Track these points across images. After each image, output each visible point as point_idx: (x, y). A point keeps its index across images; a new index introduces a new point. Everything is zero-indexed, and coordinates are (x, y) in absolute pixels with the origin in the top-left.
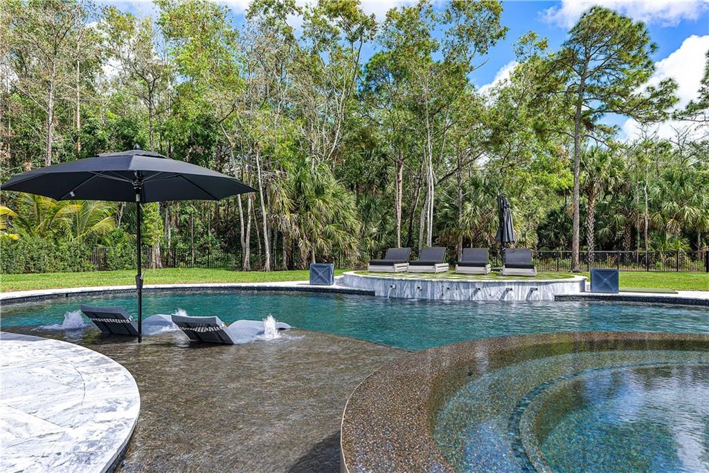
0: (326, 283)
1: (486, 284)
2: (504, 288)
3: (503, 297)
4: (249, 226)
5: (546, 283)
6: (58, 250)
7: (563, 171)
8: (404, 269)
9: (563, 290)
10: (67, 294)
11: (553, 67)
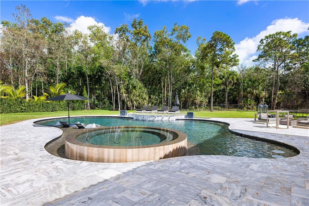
0: (124, 115)
1: (158, 116)
2: (162, 117)
3: (162, 119)
4: (115, 98)
5: (173, 116)
6: (60, 105)
7: (216, 79)
8: (144, 112)
9: (178, 118)
10: (60, 118)
11: (205, 49)
